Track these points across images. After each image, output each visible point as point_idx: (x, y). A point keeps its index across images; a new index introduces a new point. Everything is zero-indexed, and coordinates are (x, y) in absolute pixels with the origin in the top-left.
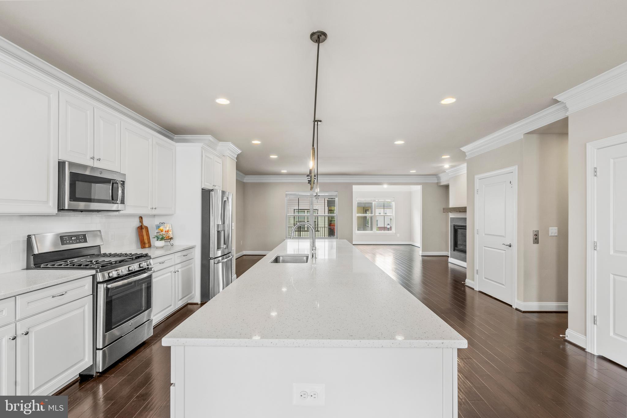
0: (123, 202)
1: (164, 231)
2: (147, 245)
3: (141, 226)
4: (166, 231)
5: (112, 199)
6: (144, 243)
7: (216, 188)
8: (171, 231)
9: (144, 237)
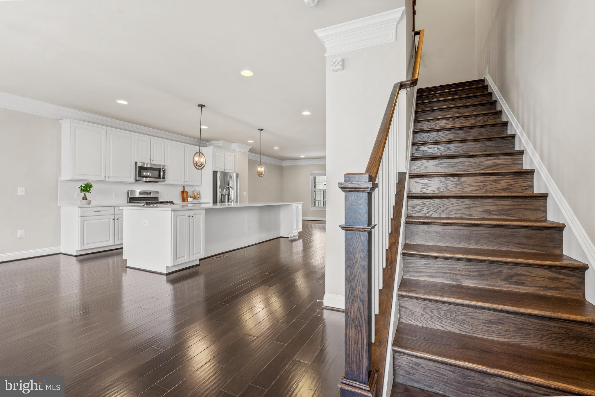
0: (164, 178)
2: (186, 201)
3: (183, 191)
4: (196, 194)
5: (159, 177)
6: (184, 200)
7: (226, 171)
8: (199, 194)
9: (184, 196)
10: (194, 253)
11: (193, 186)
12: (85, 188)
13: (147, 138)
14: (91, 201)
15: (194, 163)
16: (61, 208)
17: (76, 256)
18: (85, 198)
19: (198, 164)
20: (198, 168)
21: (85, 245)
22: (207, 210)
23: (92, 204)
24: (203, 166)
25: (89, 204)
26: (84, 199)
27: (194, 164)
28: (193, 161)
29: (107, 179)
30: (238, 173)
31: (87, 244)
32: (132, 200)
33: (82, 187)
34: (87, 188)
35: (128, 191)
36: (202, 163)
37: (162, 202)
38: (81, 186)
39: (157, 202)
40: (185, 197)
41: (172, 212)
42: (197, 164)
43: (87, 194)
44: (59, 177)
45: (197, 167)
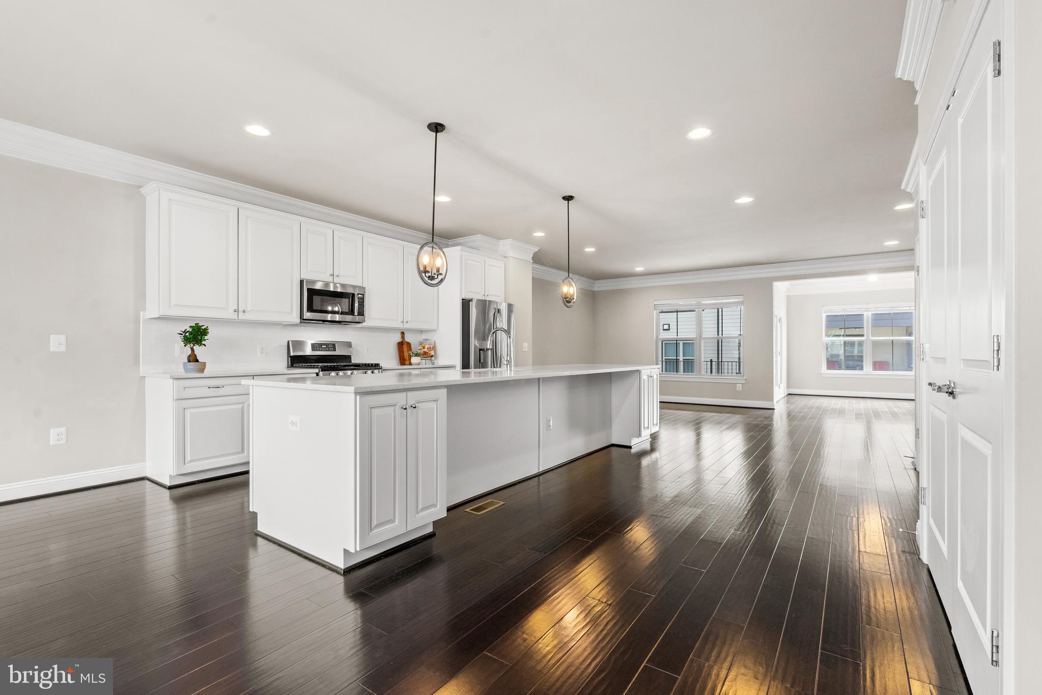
0: (361, 313)
1: (426, 348)
2: (407, 362)
3: (402, 341)
4: (428, 348)
5: (351, 312)
6: (403, 360)
7: (488, 299)
8: (434, 348)
9: (404, 352)
10: (420, 507)
11: (421, 331)
12: (191, 336)
13: (326, 229)
14: (205, 363)
15: (419, 268)
16: (146, 378)
17: (170, 488)
18: (193, 358)
19: (428, 272)
20: (429, 281)
21: (188, 463)
22: (453, 389)
23: (207, 372)
24: (440, 277)
25: (202, 370)
26: (191, 359)
27: (420, 272)
28: (418, 265)
29: (242, 316)
30: (511, 303)
31: (191, 461)
32: (296, 361)
33: (187, 334)
34: (196, 335)
35: (288, 341)
36: (438, 270)
37: (358, 367)
38: (185, 332)
39: (348, 366)
40: (406, 354)
41: (358, 397)
42: (426, 272)
43: (196, 348)
44: (141, 313)
45: (427, 279)
